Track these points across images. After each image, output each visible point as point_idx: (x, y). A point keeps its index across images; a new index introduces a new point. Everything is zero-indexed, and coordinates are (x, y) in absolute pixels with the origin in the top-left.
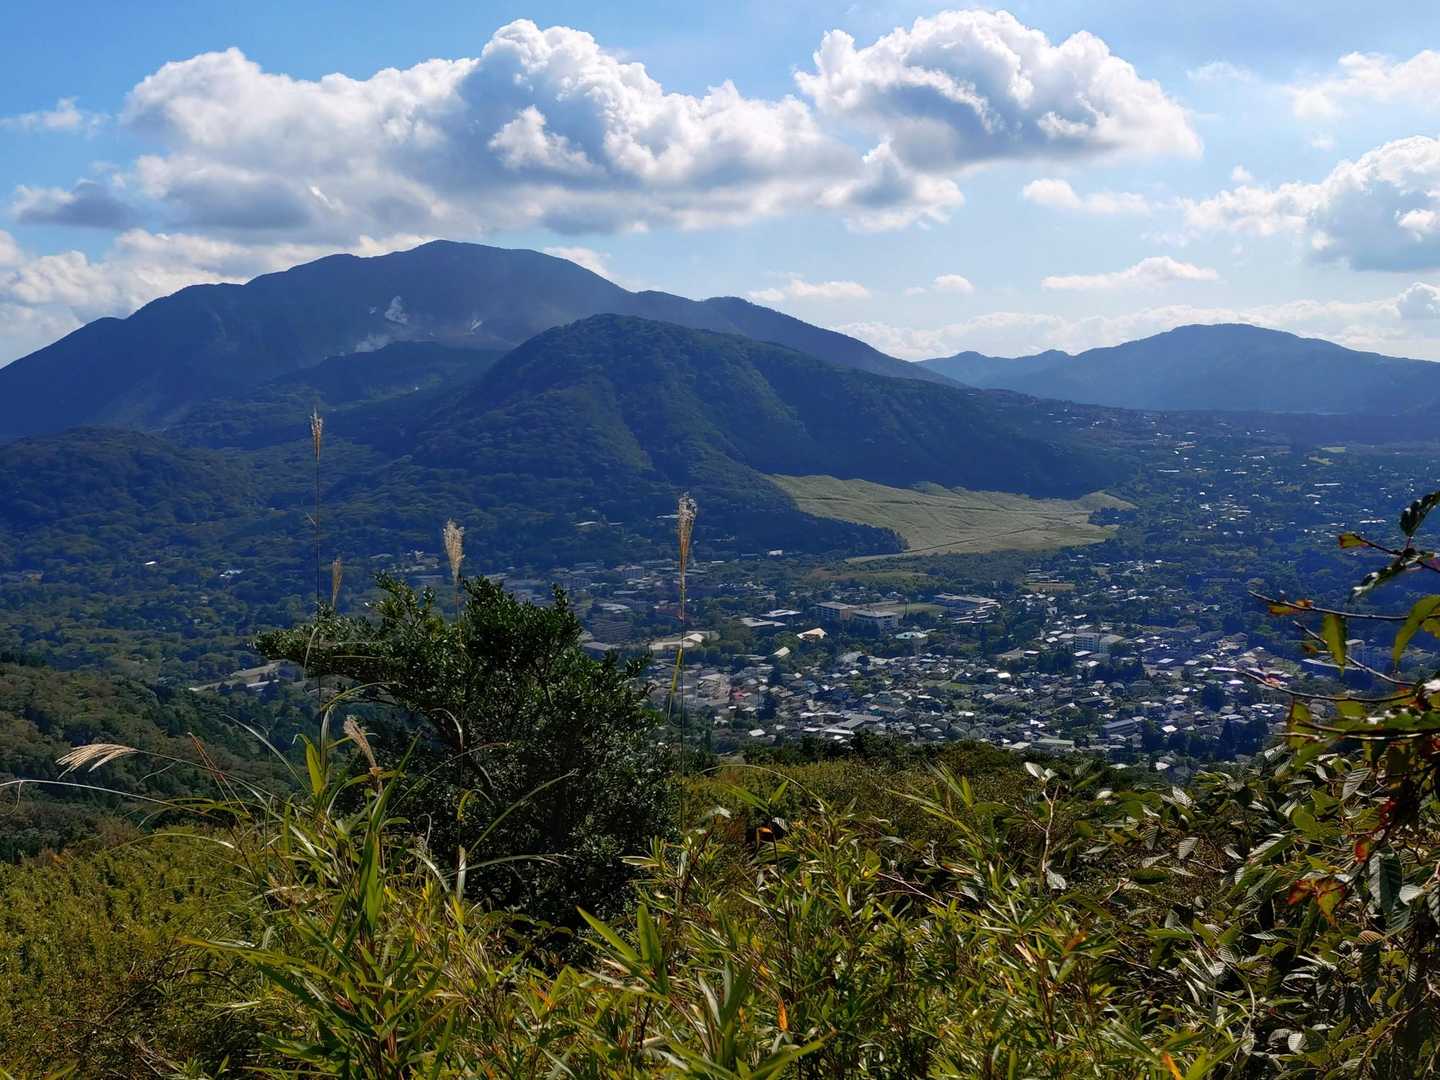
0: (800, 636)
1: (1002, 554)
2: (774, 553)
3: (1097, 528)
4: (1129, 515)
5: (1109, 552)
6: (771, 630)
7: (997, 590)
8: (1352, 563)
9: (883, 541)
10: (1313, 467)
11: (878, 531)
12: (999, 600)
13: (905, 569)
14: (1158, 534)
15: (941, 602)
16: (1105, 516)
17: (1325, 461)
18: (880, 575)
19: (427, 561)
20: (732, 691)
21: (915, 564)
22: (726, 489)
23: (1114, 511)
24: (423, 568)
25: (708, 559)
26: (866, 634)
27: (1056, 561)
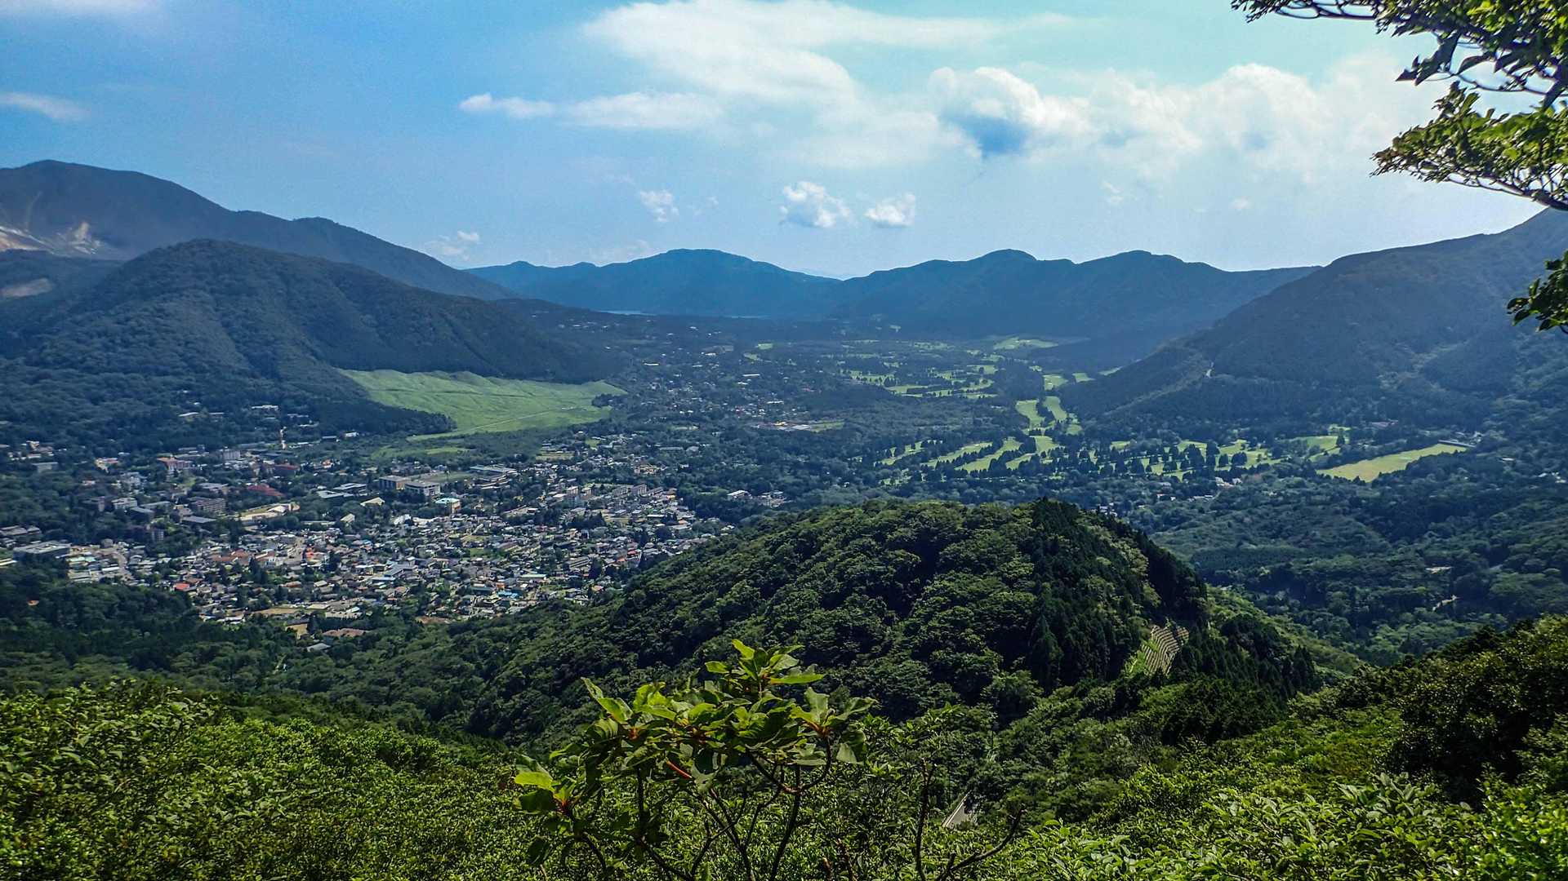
0: (363, 504)
1: (526, 432)
2: (349, 435)
3: (595, 409)
4: (619, 399)
5: (601, 429)
6: (342, 500)
7: (517, 461)
8: (754, 434)
9: (435, 424)
10: (746, 361)
11: (433, 416)
12: (517, 468)
13: (451, 445)
14: (637, 414)
15: (474, 471)
16: (604, 400)
17: (754, 357)
18: (432, 452)
19: (43, 449)
20: (306, 551)
21: (462, 440)
22: (311, 384)
23: (609, 396)
24: (38, 456)
25: (296, 440)
26: (414, 500)
27: (564, 436)
